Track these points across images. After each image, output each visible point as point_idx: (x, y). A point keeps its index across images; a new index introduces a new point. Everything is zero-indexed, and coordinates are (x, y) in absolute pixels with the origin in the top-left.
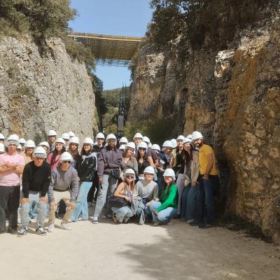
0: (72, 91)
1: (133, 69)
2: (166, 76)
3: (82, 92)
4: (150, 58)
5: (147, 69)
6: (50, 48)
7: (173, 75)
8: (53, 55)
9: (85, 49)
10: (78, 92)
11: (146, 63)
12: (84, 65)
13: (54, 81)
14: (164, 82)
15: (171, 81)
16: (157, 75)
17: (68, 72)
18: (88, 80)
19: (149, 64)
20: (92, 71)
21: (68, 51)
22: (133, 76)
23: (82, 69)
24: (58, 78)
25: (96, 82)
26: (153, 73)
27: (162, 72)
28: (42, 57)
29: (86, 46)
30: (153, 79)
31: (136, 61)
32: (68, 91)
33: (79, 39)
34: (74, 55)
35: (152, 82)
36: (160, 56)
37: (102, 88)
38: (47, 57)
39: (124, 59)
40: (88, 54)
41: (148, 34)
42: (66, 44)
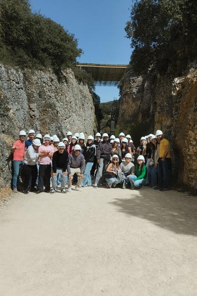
0: (79, 104)
1: (121, 87)
2: (144, 92)
3: (86, 105)
4: (133, 80)
5: (130, 88)
6: (64, 76)
7: (149, 92)
8: (66, 81)
9: (88, 75)
10: (83, 105)
11: (130, 83)
12: (87, 86)
13: (67, 99)
14: (142, 97)
15: (147, 96)
16: (138, 92)
17: (77, 91)
18: (90, 96)
19: (132, 84)
20: (93, 90)
21: (76, 77)
22: (121, 92)
23: (86, 89)
24: (69, 96)
25: (96, 98)
26: (135, 90)
27: (141, 89)
28: (59, 83)
29: (88, 73)
30: (135, 95)
31: (123, 82)
32: (76, 105)
33: (83, 68)
34: (80, 79)
35: (134, 97)
36: (139, 78)
37: (100, 102)
38: (63, 82)
39: (115, 80)
40: (89, 78)
41: (130, 63)
42: (74, 72)
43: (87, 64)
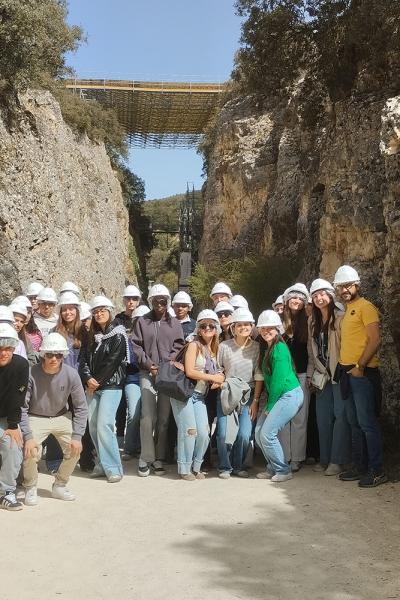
0: (79, 201)
1: (207, 151)
2: (279, 163)
3: (100, 205)
4: (243, 126)
5: (236, 150)
6: (28, 113)
7: (294, 160)
8: (34, 128)
9: (104, 114)
10: (91, 205)
11: (234, 136)
12: (102, 148)
13: (39, 183)
14: (274, 178)
15: (289, 174)
16: (259, 163)
17: (69, 162)
18: (113, 179)
19: (242, 139)
20: (121, 160)
21: (69, 119)
22: (207, 165)
23: (98, 155)
24: (45, 176)
25: (131, 184)
26: (250, 158)
27: (270, 155)
28: (11, 132)
29: (105, 108)
30: (251, 171)
31: (213, 135)
32: (69, 203)
33: (90, 94)
34: (79, 127)
35: (249, 177)
36: (263, 122)
37: (142, 196)
38: (21, 131)
39: (187, 131)
40: (110, 125)
41: (236, 76)
42: (62, 105)
43: (101, 82)
